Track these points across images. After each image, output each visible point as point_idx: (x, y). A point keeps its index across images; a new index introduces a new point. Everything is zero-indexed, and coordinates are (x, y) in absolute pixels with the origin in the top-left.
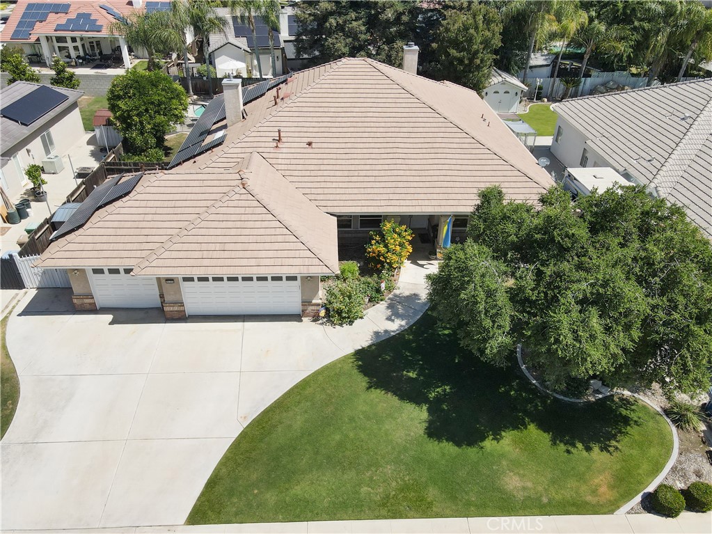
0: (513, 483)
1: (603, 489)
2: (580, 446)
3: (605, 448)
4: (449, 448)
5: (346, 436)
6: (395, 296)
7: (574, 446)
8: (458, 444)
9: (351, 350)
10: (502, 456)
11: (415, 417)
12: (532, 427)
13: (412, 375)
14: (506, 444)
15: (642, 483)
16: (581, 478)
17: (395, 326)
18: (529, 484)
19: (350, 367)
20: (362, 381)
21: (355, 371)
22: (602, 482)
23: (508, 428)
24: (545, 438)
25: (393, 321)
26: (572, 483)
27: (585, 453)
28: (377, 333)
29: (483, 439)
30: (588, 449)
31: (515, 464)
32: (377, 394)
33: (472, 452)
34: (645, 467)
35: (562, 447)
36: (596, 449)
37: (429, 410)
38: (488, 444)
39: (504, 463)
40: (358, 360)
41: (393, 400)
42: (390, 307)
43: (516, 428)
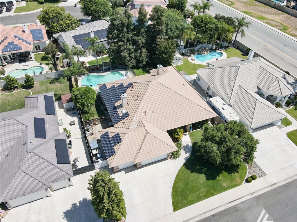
0: (224, 184)
1: (239, 181)
2: (233, 173)
3: (237, 172)
4: (211, 181)
5: (192, 185)
6: (184, 146)
7: (232, 174)
8: (213, 180)
9: (182, 164)
10: (221, 180)
11: (203, 177)
12: (224, 172)
13: (198, 167)
14: (220, 177)
15: (244, 177)
16: (235, 180)
17: (188, 155)
18: (227, 184)
19: (184, 168)
20: (189, 172)
21: (186, 169)
22: (238, 179)
23: (219, 174)
24: (227, 173)
25: (187, 154)
26: (234, 181)
27: (234, 174)
28: (185, 158)
29: (216, 178)
30: (234, 173)
31: (224, 181)
32: (193, 174)
33: (215, 181)
34: (244, 174)
35: (230, 174)
36: (236, 173)
37: (205, 174)
38: (218, 178)
39: (222, 181)
40: (185, 166)
41: (197, 174)
42: (184, 150)
43: (221, 173)
